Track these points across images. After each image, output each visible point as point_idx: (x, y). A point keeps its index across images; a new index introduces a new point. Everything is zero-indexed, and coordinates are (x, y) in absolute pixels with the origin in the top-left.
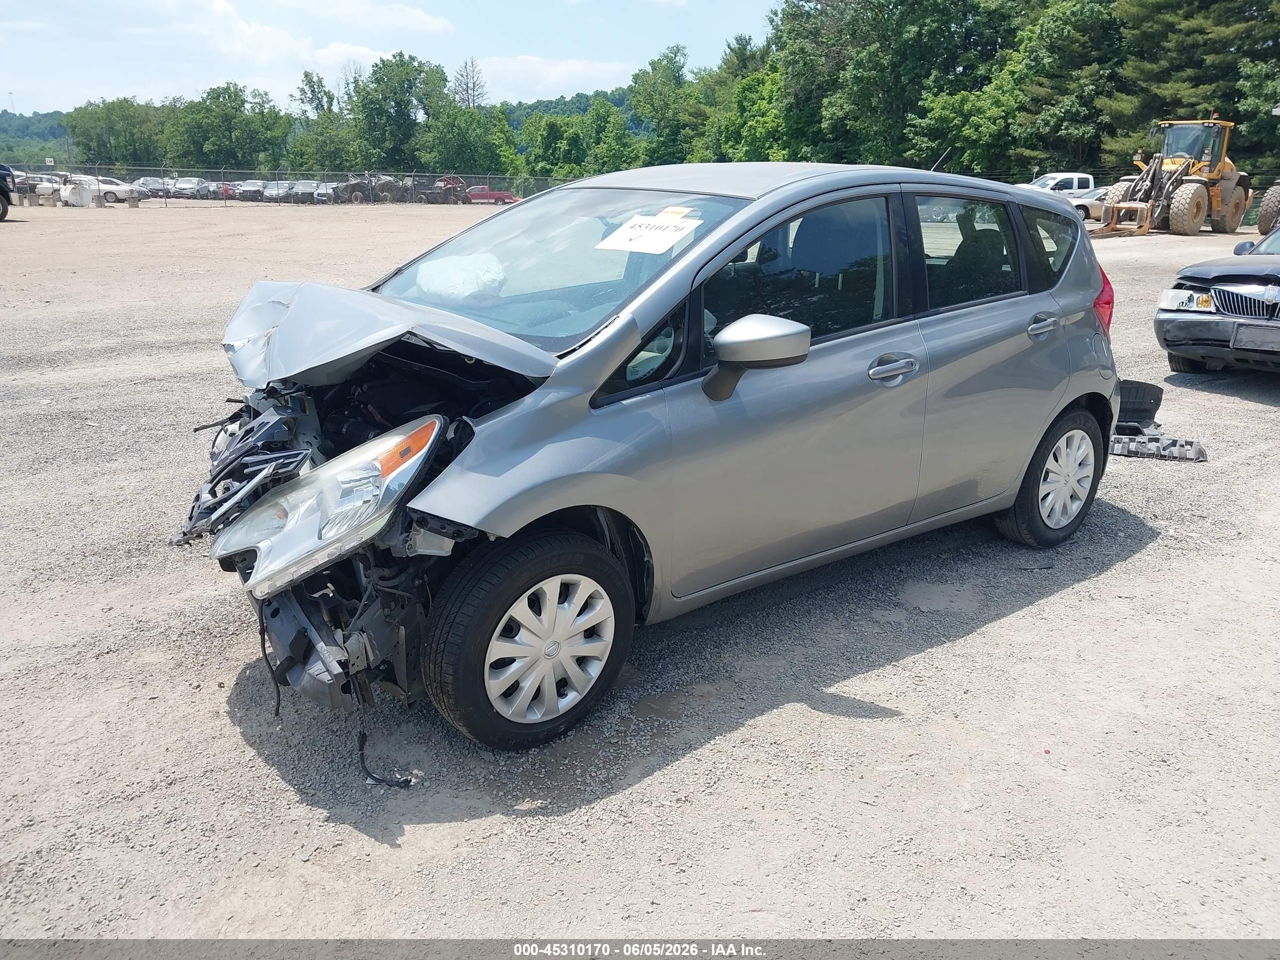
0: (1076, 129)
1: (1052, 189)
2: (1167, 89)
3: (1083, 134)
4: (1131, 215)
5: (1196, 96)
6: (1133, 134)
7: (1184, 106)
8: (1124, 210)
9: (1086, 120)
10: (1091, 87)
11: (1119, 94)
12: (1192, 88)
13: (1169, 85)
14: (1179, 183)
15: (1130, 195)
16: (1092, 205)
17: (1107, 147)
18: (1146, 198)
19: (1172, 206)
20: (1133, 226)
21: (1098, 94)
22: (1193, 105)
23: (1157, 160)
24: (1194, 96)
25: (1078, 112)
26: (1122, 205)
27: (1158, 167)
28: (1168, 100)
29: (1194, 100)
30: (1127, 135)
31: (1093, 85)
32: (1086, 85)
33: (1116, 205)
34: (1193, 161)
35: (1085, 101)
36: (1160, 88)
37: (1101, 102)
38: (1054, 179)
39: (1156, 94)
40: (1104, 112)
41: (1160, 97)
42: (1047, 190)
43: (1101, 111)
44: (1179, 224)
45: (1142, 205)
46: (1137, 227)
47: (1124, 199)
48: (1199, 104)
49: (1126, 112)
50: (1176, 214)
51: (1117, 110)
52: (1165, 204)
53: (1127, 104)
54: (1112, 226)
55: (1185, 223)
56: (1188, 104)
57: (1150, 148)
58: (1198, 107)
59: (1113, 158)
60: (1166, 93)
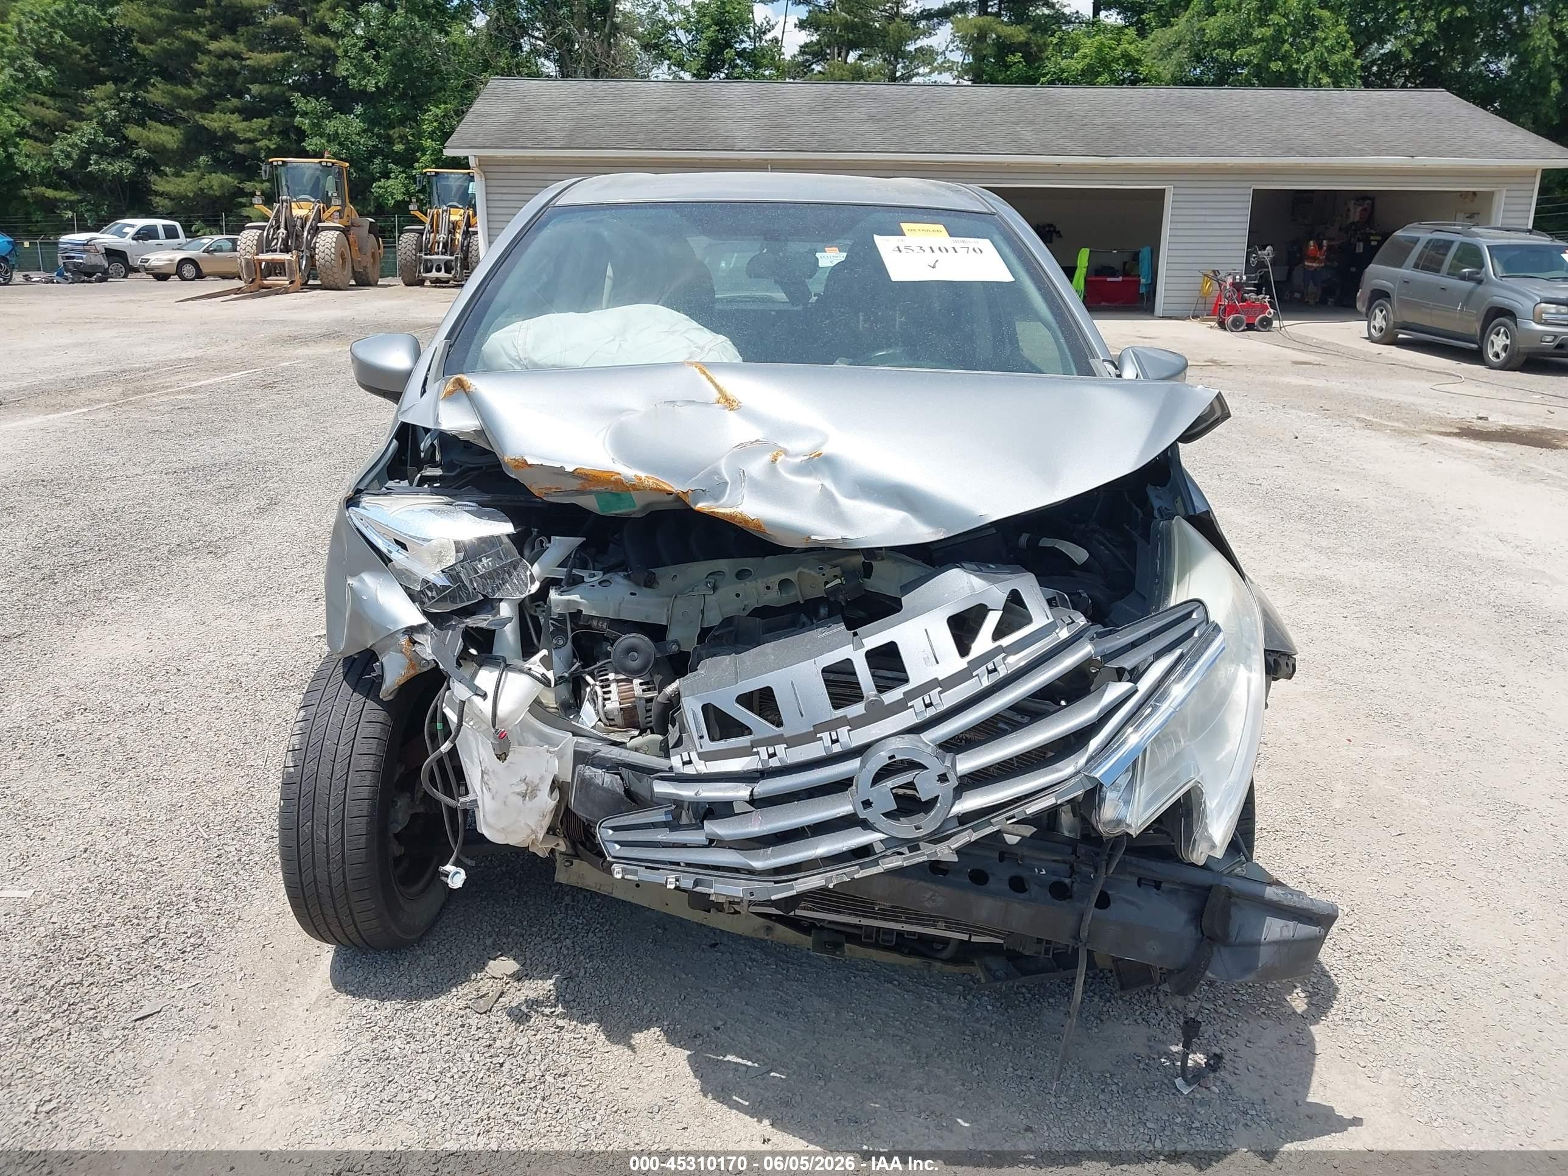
0: (109, 164)
1: (133, 239)
2: (213, 120)
3: (121, 171)
4: (276, 268)
5: (253, 131)
6: (187, 174)
7: (241, 142)
8: (264, 263)
9: (117, 153)
10: (114, 112)
11: (154, 123)
12: (243, 120)
13: (214, 116)
14: (316, 231)
15: (265, 245)
16: (201, 258)
17: (160, 189)
18: (286, 250)
19: (317, 257)
20: (283, 281)
21: (126, 120)
22: (250, 141)
23: (285, 204)
24: (249, 131)
25: (105, 144)
26: (261, 257)
27: (288, 214)
28: (219, 134)
29: (250, 135)
30: (177, 174)
31: (114, 109)
32: (106, 110)
33: (256, 257)
34: (322, 205)
35: (111, 130)
36: (205, 119)
37: (133, 132)
38: (132, 226)
39: (203, 125)
40: (140, 144)
41: (207, 129)
42: (128, 240)
43: (136, 143)
44: (330, 278)
45: (286, 257)
46: (288, 282)
47: (260, 251)
48: (258, 140)
49: (169, 146)
50: (324, 266)
51: (157, 143)
52: (308, 255)
53: (167, 136)
54: (258, 282)
55: (336, 276)
56: (246, 139)
57: (213, 190)
58: (258, 144)
59: (167, 202)
60: (216, 125)
